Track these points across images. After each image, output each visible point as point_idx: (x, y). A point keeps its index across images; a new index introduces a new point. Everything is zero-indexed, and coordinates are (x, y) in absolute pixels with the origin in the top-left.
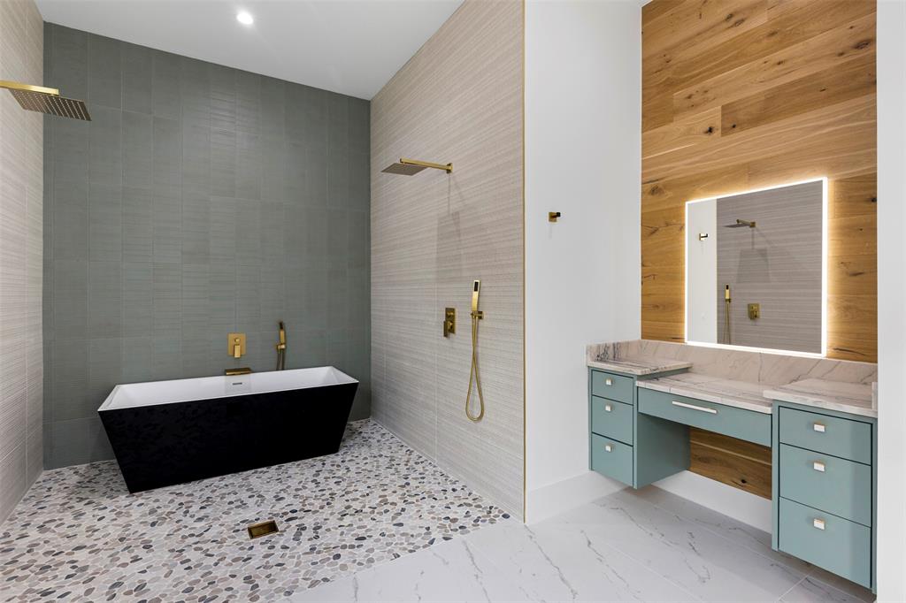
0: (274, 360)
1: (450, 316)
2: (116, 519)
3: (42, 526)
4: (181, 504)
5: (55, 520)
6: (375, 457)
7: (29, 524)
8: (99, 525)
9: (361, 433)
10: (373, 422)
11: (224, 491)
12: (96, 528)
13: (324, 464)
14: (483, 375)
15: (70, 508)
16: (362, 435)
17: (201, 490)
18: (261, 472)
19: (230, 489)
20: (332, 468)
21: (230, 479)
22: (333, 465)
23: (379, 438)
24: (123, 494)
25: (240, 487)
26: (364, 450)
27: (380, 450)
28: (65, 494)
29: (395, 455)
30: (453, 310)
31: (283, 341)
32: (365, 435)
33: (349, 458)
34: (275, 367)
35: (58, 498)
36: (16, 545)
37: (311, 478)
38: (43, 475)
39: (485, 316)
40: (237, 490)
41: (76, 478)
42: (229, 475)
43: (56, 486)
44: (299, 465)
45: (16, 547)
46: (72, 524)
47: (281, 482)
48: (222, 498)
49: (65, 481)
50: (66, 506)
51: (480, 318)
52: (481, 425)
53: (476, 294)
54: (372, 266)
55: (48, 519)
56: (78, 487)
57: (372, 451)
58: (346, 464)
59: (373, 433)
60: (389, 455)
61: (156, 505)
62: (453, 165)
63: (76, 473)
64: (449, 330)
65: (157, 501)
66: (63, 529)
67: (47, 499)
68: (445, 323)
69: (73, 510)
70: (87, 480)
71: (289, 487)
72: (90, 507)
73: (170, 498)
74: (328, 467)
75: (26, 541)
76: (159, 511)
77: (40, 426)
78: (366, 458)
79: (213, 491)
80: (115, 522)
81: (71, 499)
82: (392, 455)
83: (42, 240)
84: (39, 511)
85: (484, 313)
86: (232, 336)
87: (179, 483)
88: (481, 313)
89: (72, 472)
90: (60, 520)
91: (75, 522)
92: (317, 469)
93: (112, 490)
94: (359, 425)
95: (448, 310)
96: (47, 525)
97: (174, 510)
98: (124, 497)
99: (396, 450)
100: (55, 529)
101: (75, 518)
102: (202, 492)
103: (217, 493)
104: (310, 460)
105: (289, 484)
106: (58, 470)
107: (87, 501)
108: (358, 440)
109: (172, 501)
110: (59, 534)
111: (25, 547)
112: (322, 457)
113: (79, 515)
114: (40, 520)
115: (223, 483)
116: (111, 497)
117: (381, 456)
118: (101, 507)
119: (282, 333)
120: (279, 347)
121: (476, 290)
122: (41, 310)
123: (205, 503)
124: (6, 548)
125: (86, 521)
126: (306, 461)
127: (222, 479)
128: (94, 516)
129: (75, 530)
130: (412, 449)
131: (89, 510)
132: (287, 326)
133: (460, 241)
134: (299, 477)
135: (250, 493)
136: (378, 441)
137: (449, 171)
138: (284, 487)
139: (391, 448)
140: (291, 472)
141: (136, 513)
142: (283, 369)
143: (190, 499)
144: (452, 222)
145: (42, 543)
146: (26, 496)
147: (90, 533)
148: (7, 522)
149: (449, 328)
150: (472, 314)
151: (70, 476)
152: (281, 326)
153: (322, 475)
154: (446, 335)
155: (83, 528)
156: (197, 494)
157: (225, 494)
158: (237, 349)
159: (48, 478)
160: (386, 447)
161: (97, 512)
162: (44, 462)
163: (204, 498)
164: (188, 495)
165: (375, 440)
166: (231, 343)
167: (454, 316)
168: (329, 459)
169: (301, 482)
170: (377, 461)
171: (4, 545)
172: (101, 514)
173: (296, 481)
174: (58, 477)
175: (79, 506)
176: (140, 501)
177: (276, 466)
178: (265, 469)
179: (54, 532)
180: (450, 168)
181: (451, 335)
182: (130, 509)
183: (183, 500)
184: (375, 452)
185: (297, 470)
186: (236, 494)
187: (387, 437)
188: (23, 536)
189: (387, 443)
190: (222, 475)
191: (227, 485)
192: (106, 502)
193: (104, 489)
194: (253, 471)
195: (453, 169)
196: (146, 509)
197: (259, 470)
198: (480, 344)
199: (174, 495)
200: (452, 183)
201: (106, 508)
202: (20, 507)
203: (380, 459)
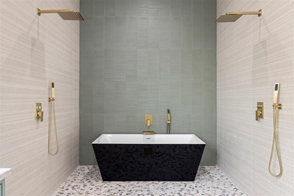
0: (165, 129)
1: (260, 107)
2: (96, 191)
3: (73, 187)
4: (120, 190)
5: (77, 186)
6: (214, 188)
7: (70, 185)
8: (90, 191)
9: (209, 173)
10: (217, 168)
11: (138, 189)
12: (89, 192)
13: (186, 186)
14: (282, 147)
15: (83, 182)
16: (210, 174)
17: (128, 186)
18: (155, 183)
19: (140, 188)
20: (189, 189)
21: (141, 183)
22: (190, 187)
23: (219, 178)
24: (101, 181)
25: (145, 188)
26: (209, 183)
27: (218, 184)
28: (83, 176)
29: (227, 189)
30: (262, 104)
31: (169, 119)
32: (211, 175)
33: (200, 185)
34: (166, 132)
35: (80, 177)
36: (64, 192)
37: (178, 192)
38: (79, 167)
39: (283, 107)
40: (143, 189)
41: (88, 171)
42: (141, 182)
43: (81, 173)
44: (173, 183)
45: (64, 193)
46: (82, 189)
47: (163, 190)
48: (136, 192)
49: (84, 171)
50: (82, 181)
51: (280, 108)
52: (280, 180)
53: (276, 92)
54: (217, 79)
55: (76, 185)
56: (88, 174)
57: (213, 184)
58: (197, 188)
59: (216, 174)
60: (223, 188)
61: (111, 188)
62: (262, 10)
63: (88, 168)
64: (259, 116)
65: (111, 187)
66: (79, 190)
67: (77, 177)
68: (257, 112)
69: (84, 183)
70: (91, 172)
71: (166, 194)
72: (89, 184)
73: (116, 187)
74: (187, 188)
75: (68, 191)
76: (111, 191)
77: (78, 148)
78: (209, 188)
79: (133, 188)
80: (95, 192)
81: (84, 179)
82: (224, 188)
83: (79, 74)
84: (74, 181)
85: (283, 105)
86: (146, 115)
87: (121, 181)
88: (280, 105)
89: (87, 168)
90: (79, 186)
91: (83, 188)
92: (181, 187)
93: (98, 178)
94: (209, 168)
95: (258, 103)
96: (75, 187)
97: (116, 193)
98: (100, 182)
99: (228, 186)
100: (77, 189)
101: (84, 187)
102: (129, 187)
103: (134, 189)
104: (179, 182)
105: (166, 192)
106: (83, 166)
107: (88, 181)
108: (207, 176)
109: (117, 188)
110: (77, 192)
111: (67, 194)
112: (185, 182)
113: (85, 186)
114: (73, 184)
115: (138, 185)
116: (97, 181)
117: (218, 188)
118: (93, 184)
119: (169, 115)
120: (167, 122)
121: (276, 89)
122: (79, 101)
123: (129, 192)
124: (62, 192)
125: (87, 189)
126: (177, 182)
127: (138, 183)
128: (89, 187)
129: (82, 191)
130: (238, 188)
131: (88, 184)
132: (171, 112)
133: (266, 58)
134: (172, 190)
135: (148, 193)
136: (218, 179)
137: (259, 15)
138: (164, 193)
139: (225, 185)
140: (169, 186)
141: (103, 190)
142: (169, 134)
143: (123, 189)
144: (262, 47)
145: (72, 193)
146: (72, 174)
147: (87, 194)
148: (64, 183)
149: (259, 115)
150: (273, 106)
151: (86, 169)
152: (169, 111)
153: (183, 191)
154: (257, 119)
155: (85, 191)
156: (127, 188)
157: (137, 190)
158: (149, 121)
159: (80, 168)
160: (222, 184)
161: (91, 186)
162: (80, 162)
163: (129, 190)
164: (123, 187)
165: (217, 179)
166: (146, 119)
167: (262, 107)
168: (189, 184)
169: (172, 193)
170: (215, 190)
171: (61, 191)
172: (92, 187)
173: (170, 192)
174: (83, 169)
175: (86, 182)
176: (106, 185)
177: (162, 182)
178: (157, 182)
179: (76, 190)
180: (260, 12)
181: (261, 119)
182: (102, 188)
183: (121, 188)
184: (215, 185)
185: (172, 186)
186: (142, 191)
187: (224, 178)
188: (67, 189)
189: (223, 181)
190: (139, 181)
191: (139, 186)
192: (94, 183)
193: (95, 177)
194: (152, 182)
195: (263, 13)
196: (107, 189)
197: (155, 182)
198: (279, 126)
199: (118, 186)
200: (262, 21)
201: (94, 185)
202: (69, 178)
203: (217, 190)
